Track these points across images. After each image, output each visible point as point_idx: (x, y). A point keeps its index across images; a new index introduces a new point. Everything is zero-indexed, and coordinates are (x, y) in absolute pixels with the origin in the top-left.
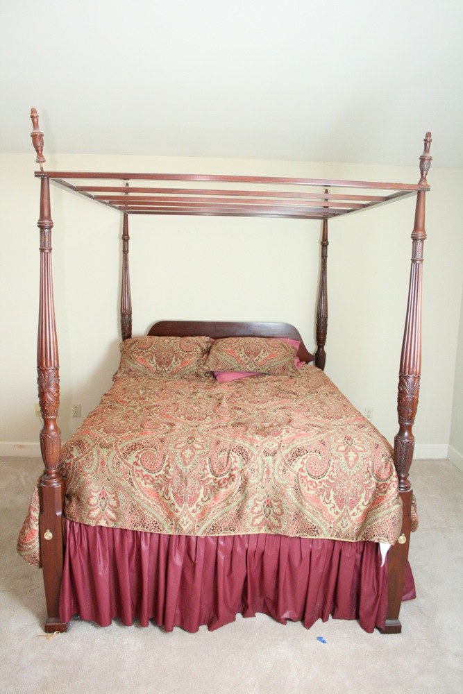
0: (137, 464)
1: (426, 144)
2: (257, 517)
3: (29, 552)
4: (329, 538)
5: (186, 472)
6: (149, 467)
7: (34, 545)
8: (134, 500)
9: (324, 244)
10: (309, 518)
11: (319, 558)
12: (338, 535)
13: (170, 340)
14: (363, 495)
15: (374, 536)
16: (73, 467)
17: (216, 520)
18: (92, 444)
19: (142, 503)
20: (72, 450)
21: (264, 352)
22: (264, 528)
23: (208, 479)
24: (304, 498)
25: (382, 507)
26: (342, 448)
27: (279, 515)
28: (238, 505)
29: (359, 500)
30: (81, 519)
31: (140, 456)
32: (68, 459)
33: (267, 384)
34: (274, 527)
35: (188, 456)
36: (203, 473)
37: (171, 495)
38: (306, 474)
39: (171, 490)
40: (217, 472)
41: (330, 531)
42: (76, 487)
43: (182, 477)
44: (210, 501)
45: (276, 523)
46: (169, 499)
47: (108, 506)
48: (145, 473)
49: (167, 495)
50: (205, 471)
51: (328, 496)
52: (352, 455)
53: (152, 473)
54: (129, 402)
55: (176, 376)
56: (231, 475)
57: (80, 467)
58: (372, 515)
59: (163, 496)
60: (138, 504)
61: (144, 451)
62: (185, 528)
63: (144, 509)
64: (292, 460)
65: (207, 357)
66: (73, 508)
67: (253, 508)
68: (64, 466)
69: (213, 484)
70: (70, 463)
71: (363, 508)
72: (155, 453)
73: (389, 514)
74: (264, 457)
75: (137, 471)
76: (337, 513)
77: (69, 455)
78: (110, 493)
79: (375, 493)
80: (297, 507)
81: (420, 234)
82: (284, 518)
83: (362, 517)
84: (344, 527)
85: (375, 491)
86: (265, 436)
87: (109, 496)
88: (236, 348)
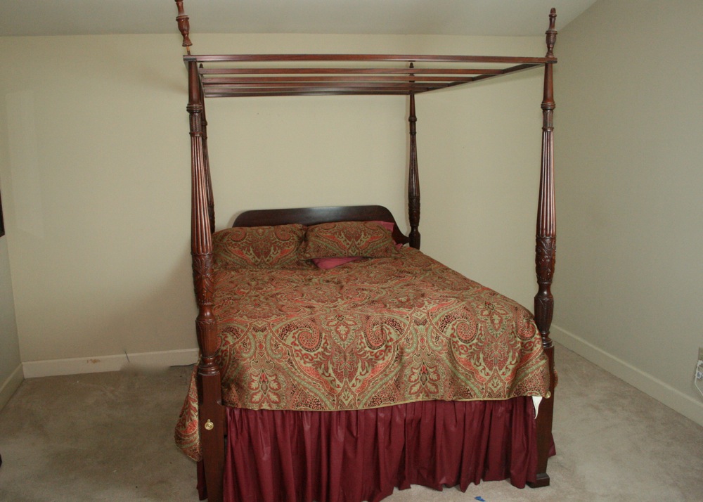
0: (295, 344)
1: (551, 20)
2: (414, 386)
3: (192, 444)
4: (482, 399)
5: (344, 347)
6: (307, 346)
7: (195, 437)
8: (294, 380)
9: (412, 120)
10: (462, 381)
11: (472, 420)
12: (490, 395)
13: (263, 229)
14: (511, 354)
15: (527, 390)
16: (230, 353)
17: (375, 392)
18: (245, 329)
19: (303, 383)
20: (226, 337)
21: (365, 235)
22: (421, 395)
23: (365, 352)
24: (457, 363)
25: (530, 363)
26: (486, 313)
27: (436, 380)
28: (396, 375)
29: (507, 359)
30: (244, 404)
31: (296, 336)
32: (223, 346)
33: (376, 267)
34: (431, 393)
35: (343, 332)
36: (360, 347)
37: (331, 371)
38: (457, 339)
39: (330, 366)
40: (373, 344)
41: (482, 393)
42: (235, 373)
43: (340, 353)
44: (368, 374)
45: (433, 388)
46: (330, 376)
47: (269, 389)
48: (304, 352)
49: (327, 372)
50: (362, 344)
51: (478, 359)
52: (496, 317)
53: (311, 351)
54: (248, 293)
55: (276, 267)
56: (387, 347)
57: (238, 352)
58: (522, 372)
59: (323, 374)
60: (299, 384)
61: (300, 332)
62: (346, 403)
63: (305, 388)
64: (443, 327)
65: (307, 245)
66: (234, 394)
67: (410, 377)
68: (220, 354)
69: (370, 357)
70: (226, 350)
71: (511, 367)
72: (311, 331)
73: (538, 369)
74: (416, 327)
75: (296, 350)
76: (488, 374)
77: (224, 342)
78: (270, 376)
79: (521, 352)
80: (452, 371)
81: (549, 103)
82: (441, 383)
83: (512, 376)
84: (495, 387)
85: (521, 350)
86: (411, 308)
87: (270, 379)
88: (336, 233)
